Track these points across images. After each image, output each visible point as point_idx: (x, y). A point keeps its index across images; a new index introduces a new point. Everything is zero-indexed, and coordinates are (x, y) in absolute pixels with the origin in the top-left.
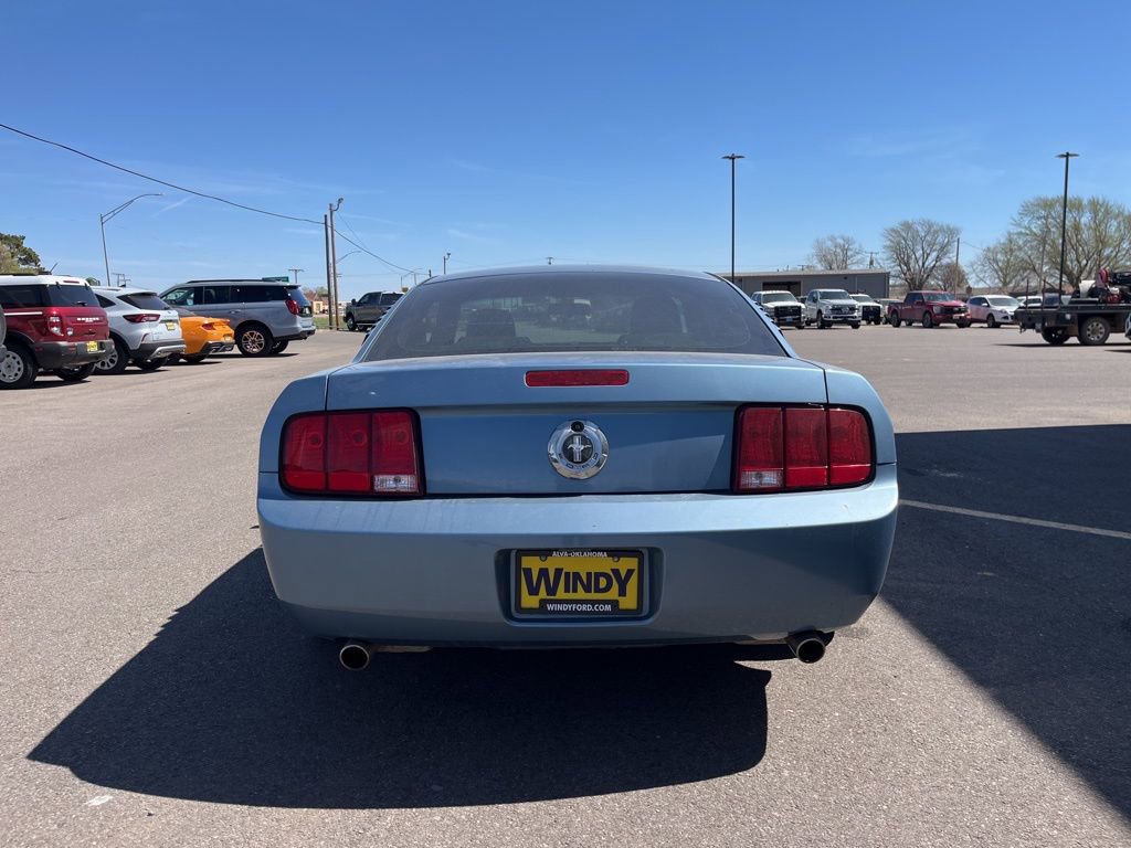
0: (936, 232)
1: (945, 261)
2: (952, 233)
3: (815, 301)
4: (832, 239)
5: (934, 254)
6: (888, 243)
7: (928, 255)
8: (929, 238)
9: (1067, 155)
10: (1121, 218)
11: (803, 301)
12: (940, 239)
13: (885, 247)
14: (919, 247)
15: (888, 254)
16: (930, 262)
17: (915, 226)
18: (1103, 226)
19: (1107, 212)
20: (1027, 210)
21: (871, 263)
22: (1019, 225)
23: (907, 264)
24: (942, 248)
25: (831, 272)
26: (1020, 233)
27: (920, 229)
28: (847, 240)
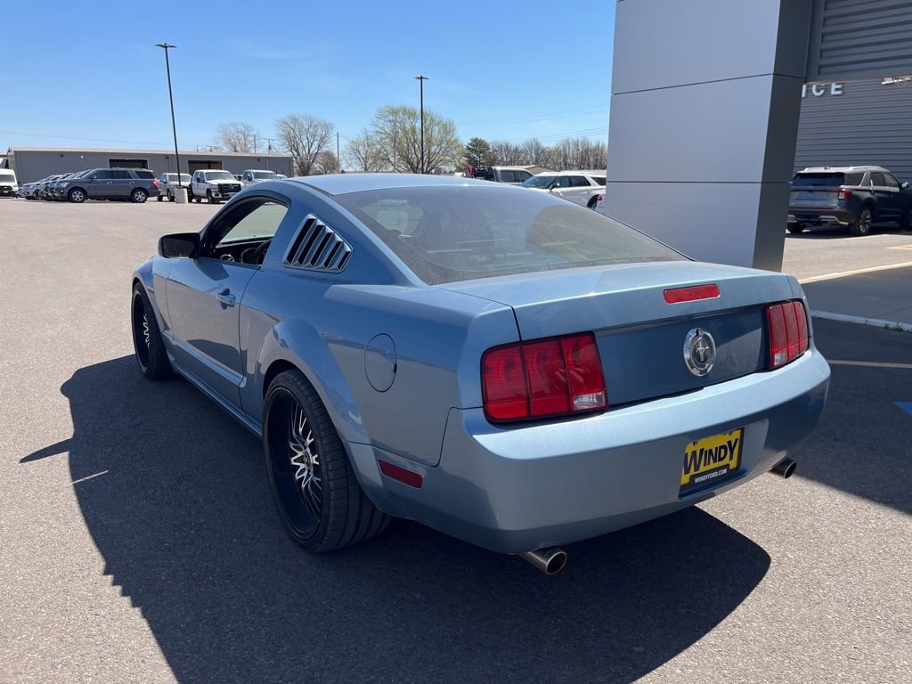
0: (316, 126)
1: (324, 149)
2: (328, 127)
3: (250, 180)
4: (234, 125)
5: (316, 143)
6: (281, 132)
7: (312, 144)
8: (311, 130)
9: (421, 78)
10: (440, 125)
11: (240, 179)
12: (319, 132)
13: (278, 135)
14: (304, 137)
15: (282, 141)
16: (314, 149)
17: (301, 120)
18: (430, 131)
19: (432, 120)
20: (381, 115)
21: (270, 148)
22: (377, 126)
23: (297, 150)
24: (322, 140)
25: (238, 154)
26: (377, 132)
27: (304, 123)
28: (247, 127)
